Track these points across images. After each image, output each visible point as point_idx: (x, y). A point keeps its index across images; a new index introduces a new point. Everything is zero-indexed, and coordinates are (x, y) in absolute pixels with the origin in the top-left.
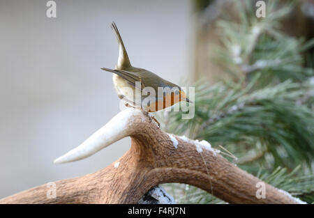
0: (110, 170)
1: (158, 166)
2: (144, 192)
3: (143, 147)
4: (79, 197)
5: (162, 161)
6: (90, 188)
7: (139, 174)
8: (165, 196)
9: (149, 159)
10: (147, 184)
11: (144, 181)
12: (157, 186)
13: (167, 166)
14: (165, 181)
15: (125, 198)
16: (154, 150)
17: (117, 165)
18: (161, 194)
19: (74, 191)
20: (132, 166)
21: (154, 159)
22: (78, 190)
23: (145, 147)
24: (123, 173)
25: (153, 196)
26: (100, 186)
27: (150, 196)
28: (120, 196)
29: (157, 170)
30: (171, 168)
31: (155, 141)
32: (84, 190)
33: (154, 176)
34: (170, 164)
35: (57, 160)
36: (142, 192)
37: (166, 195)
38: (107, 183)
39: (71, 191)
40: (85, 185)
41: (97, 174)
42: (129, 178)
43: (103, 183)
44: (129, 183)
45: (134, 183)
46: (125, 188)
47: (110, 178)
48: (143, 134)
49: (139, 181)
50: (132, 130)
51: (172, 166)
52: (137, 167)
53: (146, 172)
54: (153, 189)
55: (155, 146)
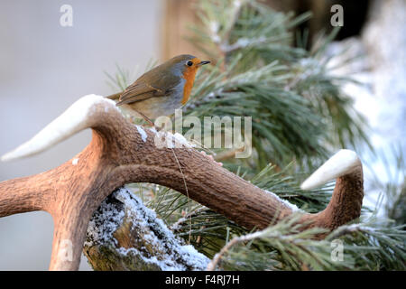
0: (67, 168)
1: (123, 164)
2: (108, 194)
3: (106, 141)
4: (31, 200)
5: (128, 157)
6: (43, 189)
7: (101, 173)
8: (131, 198)
9: (113, 155)
10: (111, 184)
11: (107, 181)
12: (123, 187)
13: (134, 162)
14: (131, 181)
15: (85, 200)
16: (119, 144)
17: (75, 162)
18: (127, 196)
19: (26, 192)
20: (93, 162)
21: (119, 155)
22: (31, 191)
23: (108, 141)
24: (83, 171)
25: (118, 198)
26: (56, 186)
27: (114, 198)
28: (79, 198)
29: (122, 167)
30: (138, 166)
31: (120, 134)
32: (37, 191)
33: (118, 174)
34: (137, 161)
35: (7, 156)
36: (105, 194)
37: (134, 196)
38: (63, 183)
39: (21, 192)
40: (38, 185)
41: (51, 173)
42: (90, 178)
43: (59, 183)
44: (89, 183)
45: (96, 182)
46: (84, 189)
47: (67, 177)
48: (106, 126)
49: (102, 181)
50: (94, 122)
51: (140, 162)
52: (99, 165)
53: (110, 171)
54: (117, 189)
55: (120, 139)
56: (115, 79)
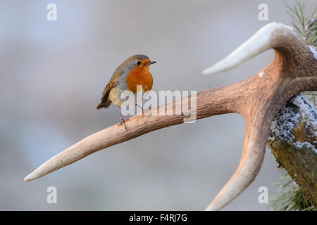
0: (255, 79)
1: (299, 76)
2: (287, 100)
3: (285, 59)
4: (227, 104)
5: (302, 71)
6: (237, 96)
7: (282, 83)
8: (305, 103)
9: (291, 70)
10: (290, 92)
11: (286, 90)
12: (299, 94)
13: (308, 75)
14: (305, 90)
15: (269, 105)
16: (295, 61)
17: (261, 74)
18: (302, 101)
19: (223, 99)
20: (275, 76)
21: (295, 70)
22: (227, 97)
23: (287, 59)
24: (267, 82)
25: (294, 103)
26: (246, 94)
27: (292, 103)
28: (265, 103)
29: (298, 79)
30: (311, 78)
31: (297, 53)
32: (232, 97)
33: (296, 84)
34: (310, 74)
35: (207, 71)
36: (284, 100)
37: (307, 102)
38: (252, 92)
39: (219, 99)
40: (232, 93)
41: (243, 83)
42: (273, 87)
43: (249, 91)
44: (272, 91)
45: (277, 91)
46: (269, 96)
47: (255, 87)
48: (286, 47)
49: (282, 90)
50: (275, 43)
51: (313, 75)
52: (280, 77)
53: (288, 82)
54: (294, 96)
55: (296, 57)
56: (294, 9)
